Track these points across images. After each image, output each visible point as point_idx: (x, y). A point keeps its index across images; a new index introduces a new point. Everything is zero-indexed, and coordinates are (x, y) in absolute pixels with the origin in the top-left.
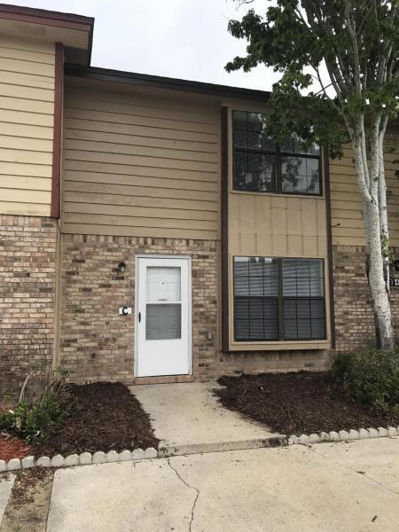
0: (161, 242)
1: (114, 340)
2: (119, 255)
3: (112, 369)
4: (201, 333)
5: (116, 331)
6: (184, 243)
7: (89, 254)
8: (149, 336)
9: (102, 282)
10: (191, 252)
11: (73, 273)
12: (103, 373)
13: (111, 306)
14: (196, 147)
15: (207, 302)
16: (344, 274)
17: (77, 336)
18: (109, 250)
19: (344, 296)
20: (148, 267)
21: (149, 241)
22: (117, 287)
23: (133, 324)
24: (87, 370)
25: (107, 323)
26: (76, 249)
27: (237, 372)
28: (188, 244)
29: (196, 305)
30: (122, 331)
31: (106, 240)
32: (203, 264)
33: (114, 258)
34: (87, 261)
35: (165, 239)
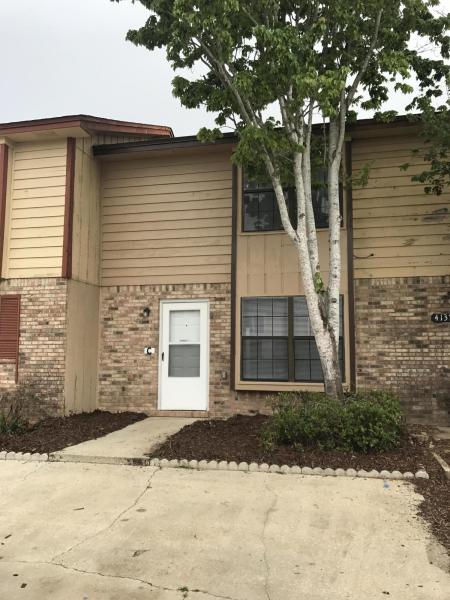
0: (181, 288)
1: (140, 376)
2: (144, 302)
3: (138, 402)
4: (217, 372)
5: (142, 368)
6: (202, 287)
7: (121, 302)
8: (171, 374)
9: (131, 326)
10: (208, 295)
11: (109, 319)
12: (131, 404)
13: (138, 347)
14: (214, 195)
15: (223, 343)
16: (379, 310)
17: (111, 372)
18: (138, 298)
19: (378, 335)
20: (171, 312)
21: (171, 288)
22: (143, 329)
23: (157, 363)
24: (119, 402)
25: (135, 361)
26: (112, 299)
27: (252, 411)
28: (205, 288)
29: (213, 346)
30: (147, 368)
31: (135, 289)
32: (219, 306)
33: (140, 305)
34: (120, 308)
35: (184, 285)
